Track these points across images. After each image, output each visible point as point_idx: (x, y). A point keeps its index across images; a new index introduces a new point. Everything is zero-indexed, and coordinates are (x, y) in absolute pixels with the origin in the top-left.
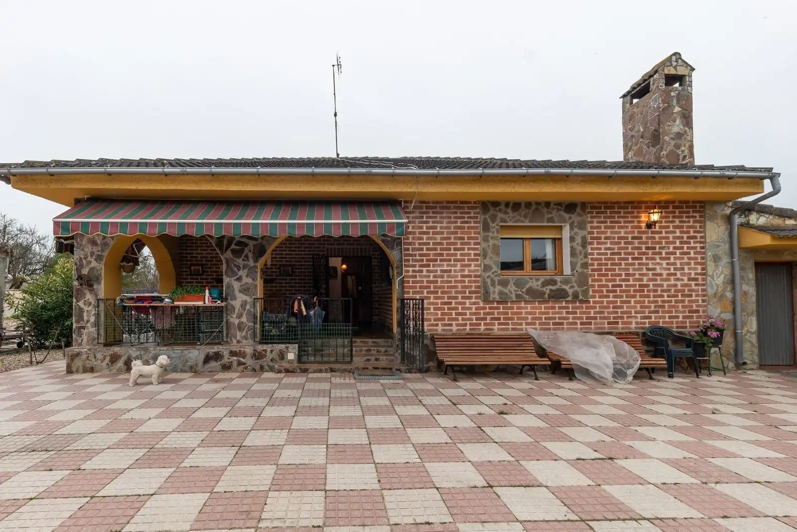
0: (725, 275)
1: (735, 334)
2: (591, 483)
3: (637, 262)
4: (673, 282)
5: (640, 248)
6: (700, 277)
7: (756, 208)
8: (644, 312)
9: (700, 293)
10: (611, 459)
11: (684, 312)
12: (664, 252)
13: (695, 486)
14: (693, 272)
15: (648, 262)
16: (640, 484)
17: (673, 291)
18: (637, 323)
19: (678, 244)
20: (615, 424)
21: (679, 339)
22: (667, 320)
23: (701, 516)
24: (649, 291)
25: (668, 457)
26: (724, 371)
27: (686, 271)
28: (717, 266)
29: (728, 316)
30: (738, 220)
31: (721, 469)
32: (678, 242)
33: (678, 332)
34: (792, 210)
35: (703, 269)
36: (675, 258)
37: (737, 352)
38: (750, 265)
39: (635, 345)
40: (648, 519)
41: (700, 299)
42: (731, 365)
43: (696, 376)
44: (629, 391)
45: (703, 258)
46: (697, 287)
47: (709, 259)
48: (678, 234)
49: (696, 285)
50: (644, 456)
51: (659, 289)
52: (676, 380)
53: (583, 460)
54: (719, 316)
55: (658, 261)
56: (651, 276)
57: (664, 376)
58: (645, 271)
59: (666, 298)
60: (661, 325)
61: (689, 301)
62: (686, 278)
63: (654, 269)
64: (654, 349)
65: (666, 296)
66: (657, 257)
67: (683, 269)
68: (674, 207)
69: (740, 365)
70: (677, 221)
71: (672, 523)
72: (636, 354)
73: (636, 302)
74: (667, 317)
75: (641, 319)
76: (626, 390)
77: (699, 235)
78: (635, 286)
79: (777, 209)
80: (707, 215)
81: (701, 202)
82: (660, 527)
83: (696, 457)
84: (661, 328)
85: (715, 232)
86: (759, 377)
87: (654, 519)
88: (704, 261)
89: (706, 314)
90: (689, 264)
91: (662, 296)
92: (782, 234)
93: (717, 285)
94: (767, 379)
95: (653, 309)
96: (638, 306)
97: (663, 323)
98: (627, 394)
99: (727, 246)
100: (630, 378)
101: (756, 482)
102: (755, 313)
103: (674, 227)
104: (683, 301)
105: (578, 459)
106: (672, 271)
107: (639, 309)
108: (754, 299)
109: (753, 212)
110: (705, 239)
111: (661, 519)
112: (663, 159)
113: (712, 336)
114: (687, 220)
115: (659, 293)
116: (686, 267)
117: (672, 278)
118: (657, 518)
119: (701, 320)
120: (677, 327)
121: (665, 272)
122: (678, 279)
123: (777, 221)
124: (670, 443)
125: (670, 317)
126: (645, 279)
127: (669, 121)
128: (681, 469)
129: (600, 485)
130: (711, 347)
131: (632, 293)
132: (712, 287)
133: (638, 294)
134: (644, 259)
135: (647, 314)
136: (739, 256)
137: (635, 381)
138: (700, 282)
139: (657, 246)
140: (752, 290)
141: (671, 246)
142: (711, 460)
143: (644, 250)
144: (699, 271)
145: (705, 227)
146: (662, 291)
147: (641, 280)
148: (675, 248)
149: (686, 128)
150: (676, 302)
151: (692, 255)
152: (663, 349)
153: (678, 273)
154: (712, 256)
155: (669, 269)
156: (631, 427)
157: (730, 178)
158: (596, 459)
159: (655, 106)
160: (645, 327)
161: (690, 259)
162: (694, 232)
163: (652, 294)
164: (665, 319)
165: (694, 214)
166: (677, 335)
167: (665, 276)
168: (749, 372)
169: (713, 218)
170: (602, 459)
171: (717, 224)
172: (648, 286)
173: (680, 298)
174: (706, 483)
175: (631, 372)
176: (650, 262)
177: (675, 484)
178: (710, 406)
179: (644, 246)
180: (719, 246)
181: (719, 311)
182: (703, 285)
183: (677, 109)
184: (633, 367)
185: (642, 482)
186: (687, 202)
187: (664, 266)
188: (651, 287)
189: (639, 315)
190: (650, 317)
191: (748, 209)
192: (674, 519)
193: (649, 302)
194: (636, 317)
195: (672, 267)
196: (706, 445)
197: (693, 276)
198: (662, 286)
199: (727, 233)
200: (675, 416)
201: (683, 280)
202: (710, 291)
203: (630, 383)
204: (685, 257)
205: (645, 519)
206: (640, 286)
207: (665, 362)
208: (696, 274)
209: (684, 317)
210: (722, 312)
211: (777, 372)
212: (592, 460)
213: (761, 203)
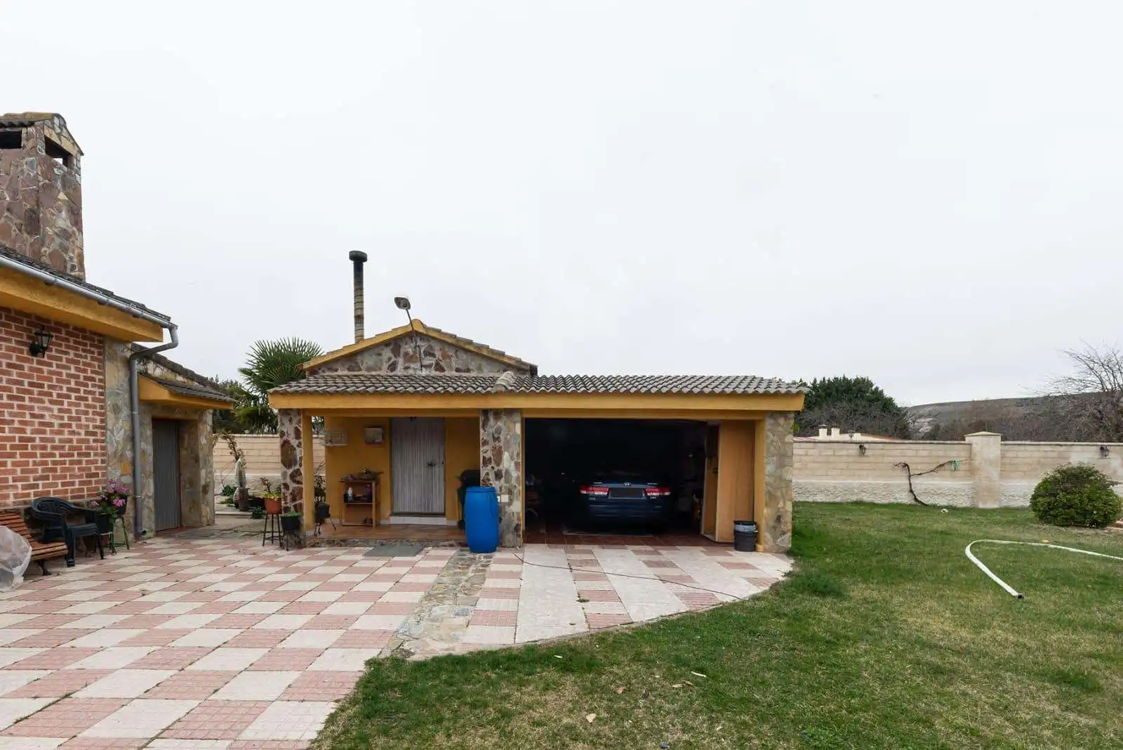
0: (125, 431)
1: (135, 500)
2: (61, 741)
3: (15, 403)
4: (66, 436)
5: (21, 383)
6: (99, 431)
7: (154, 357)
8: (27, 479)
9: (99, 451)
10: (67, 696)
11: (81, 476)
12: (55, 393)
13: (174, 678)
14: (91, 424)
15: (32, 404)
16: (123, 706)
17: (67, 448)
18: (16, 496)
19: (73, 385)
20: (36, 651)
21: (78, 512)
22: (60, 487)
23: (198, 702)
24: (34, 447)
25: (132, 661)
26: (127, 545)
27: (83, 422)
28: (117, 419)
29: (127, 479)
30: (138, 366)
31: (186, 649)
32: (73, 381)
33: (75, 504)
34: (181, 366)
35: (102, 421)
36: (70, 404)
37: (137, 522)
38: (148, 420)
39: (19, 529)
40: (157, 737)
41: (99, 459)
42: (131, 536)
43: (100, 558)
44: (25, 598)
45: (102, 407)
46: (95, 444)
47: (108, 409)
48: (73, 371)
49: (95, 441)
50: (104, 673)
51: (49, 445)
52: (78, 567)
53: (26, 718)
54: (119, 480)
55: (47, 404)
56: (36, 426)
57: (61, 566)
58: (28, 418)
59: (58, 458)
60: (52, 496)
61: (87, 461)
62: (83, 432)
63: (42, 416)
64: (43, 532)
65: (58, 455)
66: (46, 399)
67: (79, 419)
68: (68, 333)
69: (139, 535)
70: (72, 352)
71: (178, 725)
72: (24, 543)
73: (14, 464)
74: (60, 485)
75: (23, 489)
76: (19, 599)
77: (98, 377)
78: (13, 439)
79: (170, 362)
80: (107, 354)
81: (100, 335)
82: (172, 737)
83: (159, 648)
84: (52, 500)
85: (115, 376)
86: (159, 544)
87: (161, 733)
88: (103, 411)
89: (106, 478)
90: (86, 413)
91: (53, 455)
92: (179, 391)
93: (118, 442)
94: (167, 546)
95: (40, 473)
96: (19, 469)
97: (55, 492)
98: (23, 604)
99: (127, 396)
100: (19, 580)
101: (217, 648)
102: (152, 474)
103: (68, 361)
104: (79, 462)
105: (17, 722)
106: (66, 421)
107: (19, 474)
108: (151, 459)
109: (150, 361)
110: (105, 383)
111: (168, 729)
112: (44, 258)
113: (118, 505)
114: (83, 354)
115: (49, 450)
116: (83, 417)
117: (66, 430)
118: (164, 730)
119: (100, 486)
120: (72, 498)
121: (56, 422)
122: (73, 433)
123: (170, 376)
124: (123, 644)
125: (63, 484)
126: (29, 429)
127: (52, 208)
128: (153, 667)
129: (75, 736)
130: (115, 519)
131: (8, 450)
132: (112, 444)
133: (18, 452)
134: (27, 399)
135: (32, 482)
136: (139, 409)
137: (27, 582)
138: (99, 437)
139: (46, 383)
140: (149, 449)
141: (65, 387)
142: (173, 644)
143: (26, 386)
144: (98, 423)
145: (104, 368)
146: (54, 448)
147: (23, 431)
148: (69, 389)
149: (74, 228)
150: (72, 463)
151: (90, 402)
152: (60, 530)
153: (74, 424)
154: (111, 406)
155: (62, 418)
156: (62, 646)
157: (136, 316)
158: (46, 707)
159: (32, 174)
160: (30, 501)
161: (87, 406)
162: (92, 372)
163: (38, 452)
164: (57, 486)
165: (92, 349)
166: (75, 507)
167: (56, 428)
168: (148, 541)
169: (113, 358)
170: (53, 703)
171: (117, 366)
172: (33, 440)
173: (76, 458)
174: (183, 669)
175: (18, 571)
176: (36, 405)
177: (157, 685)
178: (137, 588)
179: (26, 381)
180: (118, 394)
181: (118, 473)
182: (103, 441)
183: (62, 196)
184: (21, 564)
185: (122, 703)
186: (83, 330)
187: (56, 412)
188: (38, 442)
189: (19, 484)
190: (37, 486)
191: (147, 355)
192: (179, 720)
193: (35, 463)
194: (15, 487)
195: (66, 416)
196: (159, 631)
197: (91, 429)
198: (53, 440)
199: (127, 379)
200: (105, 612)
201: (79, 434)
202: (110, 450)
203: (21, 587)
204: (82, 403)
205: (153, 739)
206: (21, 439)
207: (65, 547)
208: (95, 427)
209: (81, 483)
210: (122, 475)
211: (170, 536)
212: (40, 711)
213: (159, 353)
